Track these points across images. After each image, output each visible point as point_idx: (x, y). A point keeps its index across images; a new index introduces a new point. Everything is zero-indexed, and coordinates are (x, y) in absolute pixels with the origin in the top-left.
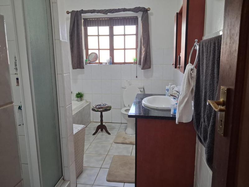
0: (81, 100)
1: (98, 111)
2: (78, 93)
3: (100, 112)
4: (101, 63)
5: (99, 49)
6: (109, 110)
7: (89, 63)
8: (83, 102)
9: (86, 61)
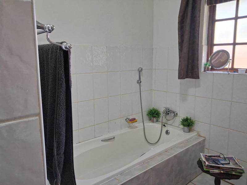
0: (190, 131)
1: (207, 172)
2: (185, 117)
3: (214, 178)
4: (236, 70)
5: (234, 44)
6: (237, 177)
7: (212, 69)
8: (193, 134)
9: (206, 65)
